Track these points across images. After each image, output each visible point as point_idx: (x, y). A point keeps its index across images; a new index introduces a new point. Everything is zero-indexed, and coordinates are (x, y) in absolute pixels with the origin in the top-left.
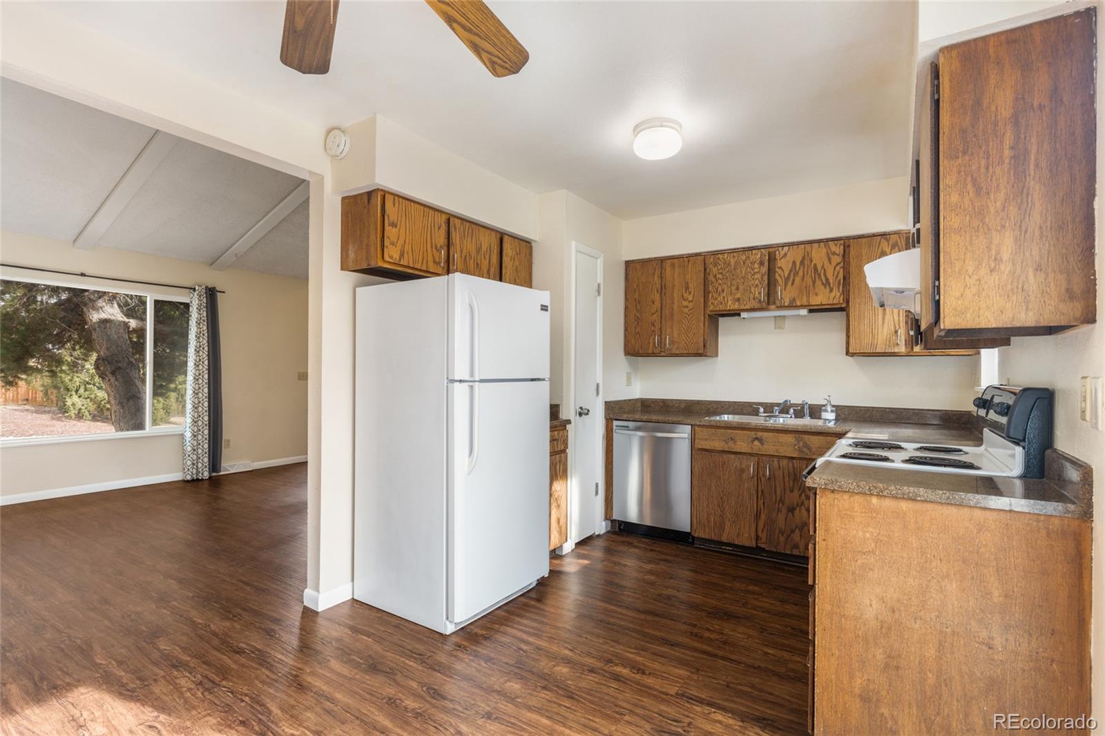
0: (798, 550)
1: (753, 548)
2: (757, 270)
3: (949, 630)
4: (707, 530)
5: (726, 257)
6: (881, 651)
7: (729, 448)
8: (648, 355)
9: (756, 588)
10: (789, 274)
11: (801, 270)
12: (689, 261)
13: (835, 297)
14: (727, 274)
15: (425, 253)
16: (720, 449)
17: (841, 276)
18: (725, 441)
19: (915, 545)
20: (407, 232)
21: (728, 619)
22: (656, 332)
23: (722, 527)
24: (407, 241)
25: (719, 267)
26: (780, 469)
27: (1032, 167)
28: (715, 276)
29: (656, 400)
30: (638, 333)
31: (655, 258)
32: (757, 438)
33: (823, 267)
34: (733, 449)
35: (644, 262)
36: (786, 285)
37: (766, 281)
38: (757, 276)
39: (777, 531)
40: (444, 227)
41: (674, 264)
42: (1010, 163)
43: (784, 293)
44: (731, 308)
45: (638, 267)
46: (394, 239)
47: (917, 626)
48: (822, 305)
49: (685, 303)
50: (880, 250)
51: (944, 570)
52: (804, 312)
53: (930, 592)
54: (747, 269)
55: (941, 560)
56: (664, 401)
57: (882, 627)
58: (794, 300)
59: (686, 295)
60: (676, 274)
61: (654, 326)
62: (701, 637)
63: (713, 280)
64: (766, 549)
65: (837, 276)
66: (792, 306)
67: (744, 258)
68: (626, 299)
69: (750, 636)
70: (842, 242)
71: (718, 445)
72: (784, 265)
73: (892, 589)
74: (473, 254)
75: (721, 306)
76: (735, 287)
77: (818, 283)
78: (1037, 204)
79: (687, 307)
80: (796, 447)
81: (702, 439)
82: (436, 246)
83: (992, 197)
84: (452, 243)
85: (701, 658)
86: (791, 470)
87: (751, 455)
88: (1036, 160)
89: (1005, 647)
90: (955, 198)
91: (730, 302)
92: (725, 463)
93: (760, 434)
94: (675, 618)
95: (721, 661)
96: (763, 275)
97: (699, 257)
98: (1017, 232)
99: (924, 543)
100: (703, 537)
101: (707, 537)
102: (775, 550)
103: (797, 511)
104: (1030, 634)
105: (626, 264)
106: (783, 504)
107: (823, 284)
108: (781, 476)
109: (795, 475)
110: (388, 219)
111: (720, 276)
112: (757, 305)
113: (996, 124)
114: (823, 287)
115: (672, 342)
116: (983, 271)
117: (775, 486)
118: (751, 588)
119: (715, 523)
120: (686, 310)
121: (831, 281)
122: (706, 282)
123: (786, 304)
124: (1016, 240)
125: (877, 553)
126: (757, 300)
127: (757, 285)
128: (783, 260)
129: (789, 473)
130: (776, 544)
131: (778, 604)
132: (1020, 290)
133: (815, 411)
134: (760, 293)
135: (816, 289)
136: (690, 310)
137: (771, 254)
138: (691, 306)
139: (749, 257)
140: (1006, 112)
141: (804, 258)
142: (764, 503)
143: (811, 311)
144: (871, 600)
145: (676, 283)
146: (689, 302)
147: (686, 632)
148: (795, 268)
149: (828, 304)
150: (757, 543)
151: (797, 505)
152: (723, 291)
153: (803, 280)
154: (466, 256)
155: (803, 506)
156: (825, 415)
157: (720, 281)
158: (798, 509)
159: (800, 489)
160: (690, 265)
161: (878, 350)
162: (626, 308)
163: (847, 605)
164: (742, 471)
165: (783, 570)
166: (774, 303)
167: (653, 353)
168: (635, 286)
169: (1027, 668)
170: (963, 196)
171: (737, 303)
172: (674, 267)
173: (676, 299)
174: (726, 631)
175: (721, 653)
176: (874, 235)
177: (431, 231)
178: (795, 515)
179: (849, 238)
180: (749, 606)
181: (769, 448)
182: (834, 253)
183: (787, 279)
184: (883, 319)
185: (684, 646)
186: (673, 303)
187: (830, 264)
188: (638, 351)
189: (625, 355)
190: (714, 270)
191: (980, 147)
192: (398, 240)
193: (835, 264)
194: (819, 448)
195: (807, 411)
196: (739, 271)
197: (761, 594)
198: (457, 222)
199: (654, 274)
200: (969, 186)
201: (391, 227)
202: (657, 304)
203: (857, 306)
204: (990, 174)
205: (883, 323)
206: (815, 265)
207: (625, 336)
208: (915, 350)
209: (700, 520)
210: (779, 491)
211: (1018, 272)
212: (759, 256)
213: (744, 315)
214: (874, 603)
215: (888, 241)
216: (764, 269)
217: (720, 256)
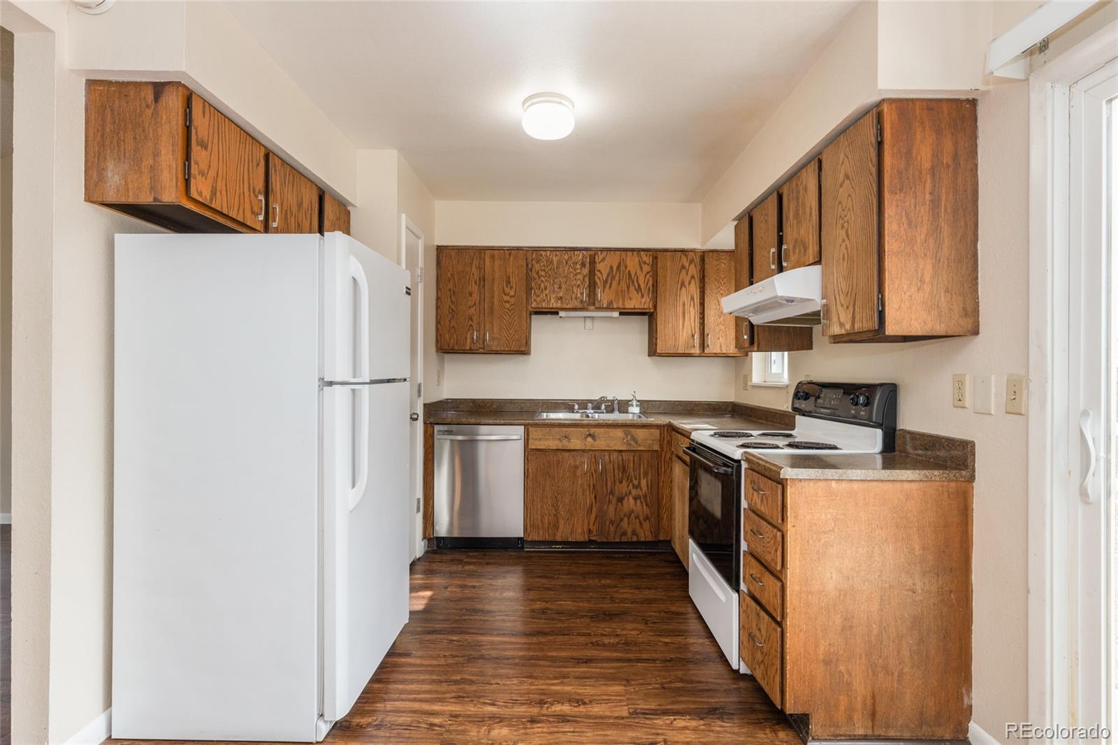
0: (626, 537)
1: (587, 542)
2: (578, 271)
3: (887, 585)
4: (541, 532)
5: (548, 254)
6: (839, 616)
7: (563, 446)
8: (465, 352)
9: (608, 581)
10: (607, 277)
11: (618, 274)
12: (510, 254)
13: (644, 303)
14: (550, 273)
15: (242, 197)
16: (555, 448)
17: (650, 283)
18: (560, 439)
19: (864, 519)
20: (221, 157)
21: (611, 619)
22: (474, 327)
23: (556, 526)
24: (220, 173)
25: (542, 264)
26: (610, 462)
27: (943, 211)
28: (537, 273)
29: (465, 400)
30: (453, 327)
31: (473, 247)
32: (590, 435)
33: (636, 274)
34: (567, 446)
35: (461, 250)
36: (604, 287)
37: (588, 282)
38: (578, 277)
39: (608, 522)
40: (262, 163)
41: (494, 255)
42: (929, 205)
43: (602, 296)
44: (554, 306)
45: (453, 253)
46: (204, 167)
47: (865, 588)
48: (634, 308)
49: (506, 298)
50: (681, 264)
51: (884, 536)
52: (616, 314)
53: (874, 556)
54: (569, 269)
55: (881, 528)
56: (473, 401)
57: (840, 595)
58: (611, 302)
59: (507, 290)
60: (496, 266)
61: (472, 320)
62: (604, 645)
63: (536, 276)
64: (598, 541)
65: (647, 284)
66: (609, 308)
67: (566, 257)
68: (438, 289)
69: (641, 631)
70: (651, 253)
71: (552, 444)
72: (603, 268)
73: (848, 560)
74: (295, 209)
75: (544, 304)
76: (557, 286)
77: (632, 288)
78: (946, 240)
79: (508, 302)
80: (625, 440)
81: (536, 439)
82: (254, 189)
83: (918, 230)
84: (272, 190)
85: (621, 667)
86: (621, 462)
87: (583, 451)
88: (945, 206)
89: (922, 590)
90: (894, 227)
91: (553, 301)
92: (559, 461)
93: (592, 430)
94: (566, 632)
95: (639, 664)
96: (584, 277)
97: (521, 252)
98: (934, 261)
99: (870, 515)
100: (537, 539)
101: (541, 540)
102: (606, 541)
103: (625, 501)
104: (938, 575)
105: (437, 249)
106: (613, 496)
107: (636, 289)
108: (612, 469)
109: (624, 467)
110: (196, 132)
111: (543, 273)
112: (579, 305)
113: (921, 173)
114: (636, 292)
115: (492, 338)
116: (913, 289)
117: (606, 479)
118: (603, 582)
119: (549, 523)
120: (507, 305)
121: (642, 287)
122: (528, 279)
123: (605, 306)
124: (934, 267)
125: (836, 531)
126: (579, 300)
127: (579, 286)
128: (601, 264)
129: (618, 465)
130: (606, 534)
131: (636, 591)
132: (936, 307)
133: (623, 406)
134: (582, 294)
135: (630, 294)
136: (512, 305)
137: (592, 256)
138: (512, 301)
139: (571, 257)
140: (927, 165)
141: (620, 264)
142: (595, 497)
143: (621, 314)
144: (831, 573)
145: (496, 276)
146: (511, 297)
147: (587, 644)
148: (613, 272)
149: (639, 309)
150: (589, 537)
151: (626, 495)
152: (546, 289)
153: (619, 284)
154: (286, 211)
155: (630, 496)
156: (631, 409)
157: (542, 278)
158: (626, 498)
159: (628, 480)
160: (511, 259)
161: (680, 351)
162: (438, 299)
163: (813, 582)
164: (576, 467)
165: (615, 558)
166: (594, 304)
167: (471, 349)
168: (449, 274)
169: (936, 602)
170: (900, 227)
171: (559, 302)
172: (494, 259)
173: (496, 292)
174: (619, 632)
175: (632, 655)
176: (675, 251)
177: (249, 167)
178: (624, 504)
179: (656, 250)
180: (617, 601)
181: (601, 444)
182: (645, 263)
183: (605, 282)
184: (683, 324)
185: (597, 660)
186: (493, 297)
187: (642, 272)
188: (453, 346)
189: (437, 351)
190: (536, 266)
191: (911, 188)
192: (208, 170)
193: (645, 272)
194: (644, 440)
195: (616, 406)
196: (561, 269)
197: (616, 586)
198: (277, 161)
199: (471, 264)
200: (904, 219)
201: (199, 147)
202: (476, 296)
203: (663, 312)
204: (917, 211)
205: (683, 328)
206: (629, 271)
207: (437, 330)
208: (706, 352)
209: (533, 523)
210: (609, 483)
211: (935, 292)
212: (581, 257)
213: (562, 314)
214: (834, 576)
215: (687, 256)
216: (586, 271)
217: (543, 253)
